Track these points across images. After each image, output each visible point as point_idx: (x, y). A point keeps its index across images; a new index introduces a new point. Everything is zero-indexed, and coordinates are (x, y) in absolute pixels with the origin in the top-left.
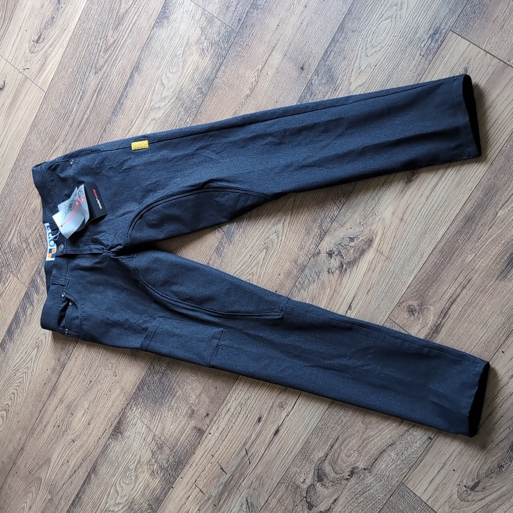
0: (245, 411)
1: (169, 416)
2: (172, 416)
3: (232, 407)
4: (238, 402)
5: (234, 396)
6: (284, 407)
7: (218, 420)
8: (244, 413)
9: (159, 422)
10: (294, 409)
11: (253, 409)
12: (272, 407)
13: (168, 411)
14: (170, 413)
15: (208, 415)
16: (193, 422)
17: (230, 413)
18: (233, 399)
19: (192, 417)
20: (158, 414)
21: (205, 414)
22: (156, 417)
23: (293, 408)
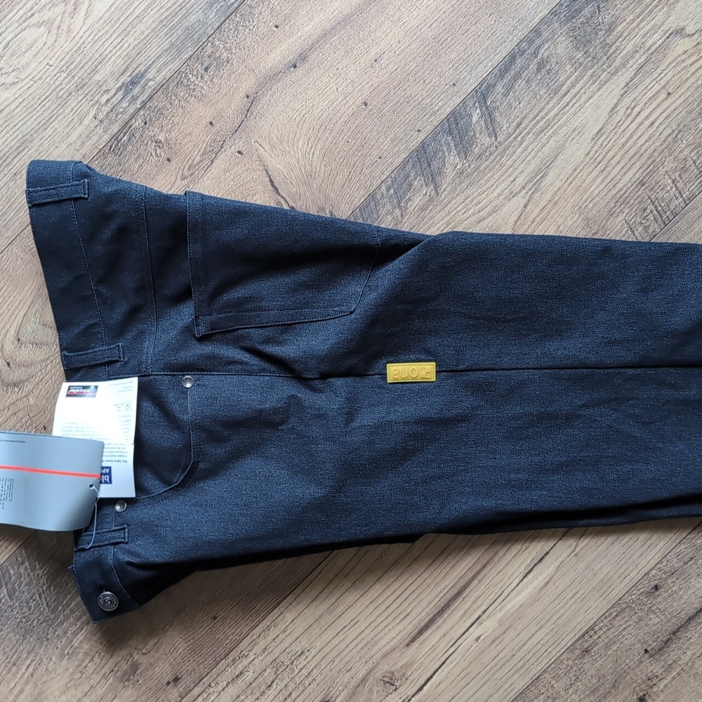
0: (285, 682)
1: (60, 670)
2: (71, 670)
3: (251, 669)
4: (270, 659)
5: (262, 644)
6: (396, 684)
7: (205, 695)
8: (281, 685)
9: (27, 683)
10: (421, 693)
11: (310, 679)
12: (364, 680)
13: (62, 656)
14: (64, 662)
15: (176, 680)
16: (129, 692)
17: (241, 683)
18: (257, 649)
19: (128, 680)
20: (28, 662)
21: (169, 678)
22: (19, 669)
23: (421, 689)
